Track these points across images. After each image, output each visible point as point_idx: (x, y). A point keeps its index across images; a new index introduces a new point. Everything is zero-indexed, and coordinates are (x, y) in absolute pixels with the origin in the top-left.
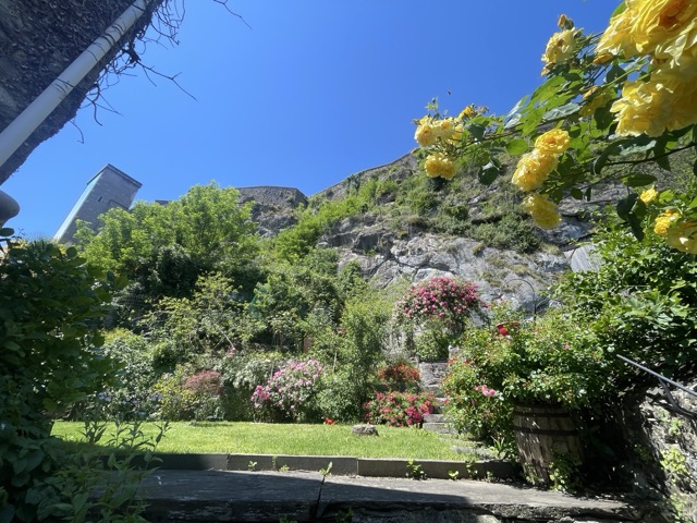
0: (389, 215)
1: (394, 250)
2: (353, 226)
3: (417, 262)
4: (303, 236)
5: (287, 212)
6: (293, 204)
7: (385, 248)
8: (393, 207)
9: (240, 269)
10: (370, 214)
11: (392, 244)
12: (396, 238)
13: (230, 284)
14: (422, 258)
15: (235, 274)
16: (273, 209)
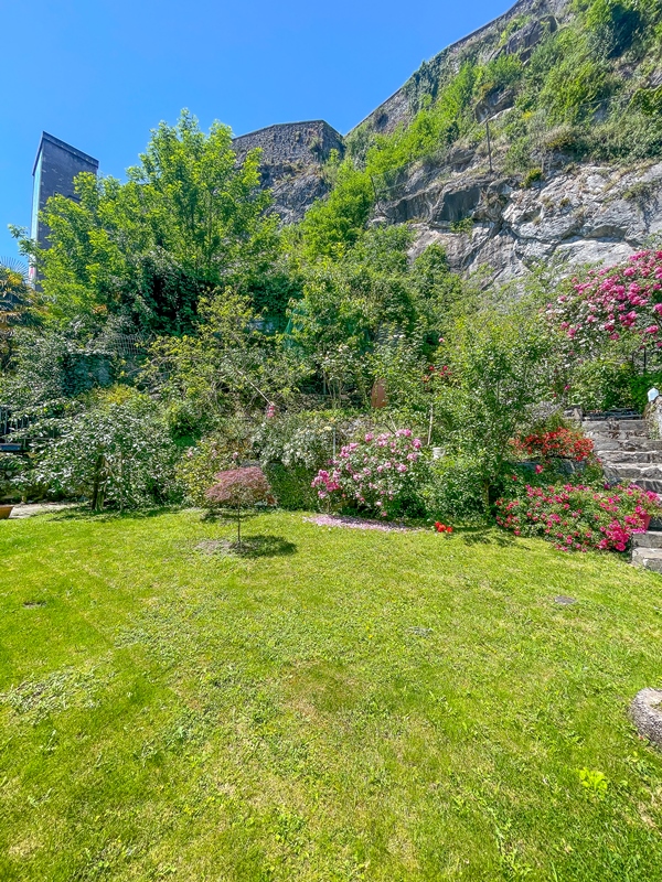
0: (503, 138)
1: (511, 213)
2: (430, 178)
3: (557, 231)
4: (344, 212)
5: (311, 172)
6: (320, 153)
7: (492, 213)
8: (511, 118)
9: (258, 278)
10: (463, 143)
11: (506, 201)
12: (517, 186)
13: (249, 304)
14: (568, 222)
15: (254, 288)
16: (290, 170)
